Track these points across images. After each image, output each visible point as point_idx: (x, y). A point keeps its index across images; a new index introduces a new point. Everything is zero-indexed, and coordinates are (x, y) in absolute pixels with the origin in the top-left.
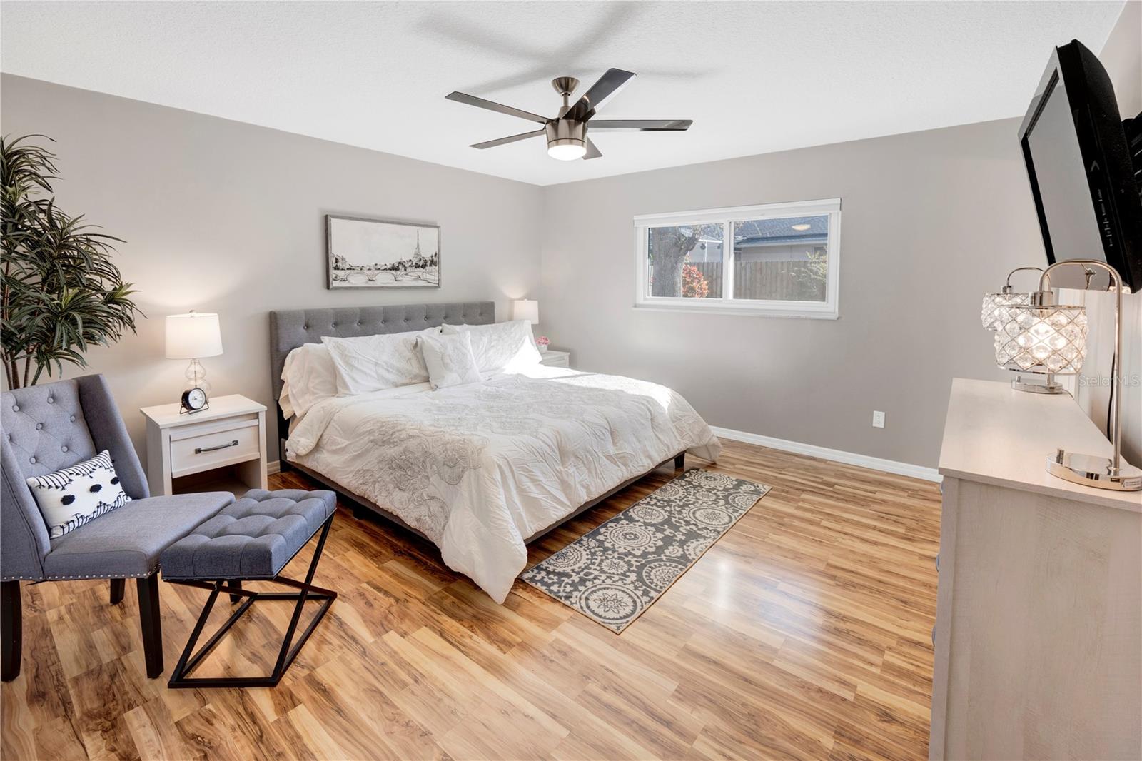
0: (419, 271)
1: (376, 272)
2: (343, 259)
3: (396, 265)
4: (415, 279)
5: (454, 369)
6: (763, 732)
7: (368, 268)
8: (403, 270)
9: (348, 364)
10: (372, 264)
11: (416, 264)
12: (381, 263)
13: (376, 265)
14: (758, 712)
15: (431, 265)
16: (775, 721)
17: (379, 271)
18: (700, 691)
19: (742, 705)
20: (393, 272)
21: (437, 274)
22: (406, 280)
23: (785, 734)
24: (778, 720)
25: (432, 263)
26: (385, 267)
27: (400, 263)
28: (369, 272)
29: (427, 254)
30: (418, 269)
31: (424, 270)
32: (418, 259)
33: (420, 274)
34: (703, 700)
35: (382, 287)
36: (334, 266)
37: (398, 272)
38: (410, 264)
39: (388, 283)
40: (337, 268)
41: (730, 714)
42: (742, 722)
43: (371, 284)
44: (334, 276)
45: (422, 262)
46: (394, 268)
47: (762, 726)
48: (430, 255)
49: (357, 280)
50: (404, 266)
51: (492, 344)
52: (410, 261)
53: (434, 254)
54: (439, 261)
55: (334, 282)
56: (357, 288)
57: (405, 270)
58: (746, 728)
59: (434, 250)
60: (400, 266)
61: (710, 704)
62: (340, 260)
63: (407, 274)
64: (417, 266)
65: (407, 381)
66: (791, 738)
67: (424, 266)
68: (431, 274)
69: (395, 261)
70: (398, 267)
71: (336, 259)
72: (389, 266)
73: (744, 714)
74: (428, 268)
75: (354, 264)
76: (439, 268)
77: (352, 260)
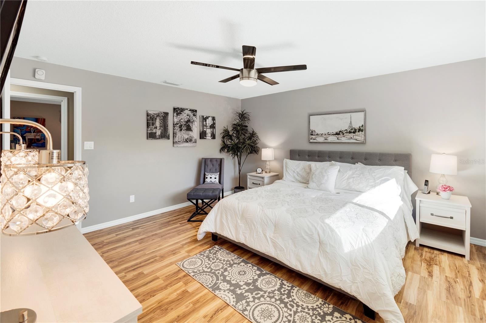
0: (352, 135)
1: (328, 136)
2: (314, 131)
3: (338, 132)
4: (348, 139)
5: (315, 181)
6: (158, 311)
7: (325, 134)
8: (342, 134)
9: (286, 170)
10: (326, 133)
11: (349, 131)
12: (331, 131)
13: (328, 133)
14: (167, 312)
15: (359, 132)
16: (160, 316)
17: (329, 135)
18: (184, 298)
19: (172, 308)
20: (337, 136)
21: (363, 136)
22: (344, 140)
23: (153, 318)
24: (160, 317)
25: (360, 130)
26: (333, 134)
27: (340, 131)
28: (325, 136)
29: (356, 126)
30: (351, 134)
31: (355, 134)
32: (351, 129)
33: (352, 136)
34: (180, 297)
35: (331, 142)
36: (311, 134)
37: (339, 136)
38: (346, 131)
39: (334, 141)
40: (312, 135)
41: (171, 303)
42: (166, 306)
43: (326, 141)
44: (311, 138)
45: (353, 130)
46: (337, 134)
47: (161, 311)
48: (359, 126)
49: (320, 139)
50: (343, 133)
51: (354, 176)
52: (346, 130)
53: (361, 126)
54: (365, 130)
55: (311, 140)
56: (319, 143)
57: (343, 134)
58: (162, 307)
59: (362, 123)
60: (340, 133)
61: (177, 299)
62: (313, 132)
63: (344, 137)
64: (350, 132)
65: (305, 182)
66: (151, 319)
67: (354, 132)
68: (359, 137)
69: (337, 130)
70: (339, 133)
71: (312, 131)
72: (334, 133)
73: (168, 308)
74: (357, 133)
75: (319, 133)
76: (365, 133)
77: (318, 131)
